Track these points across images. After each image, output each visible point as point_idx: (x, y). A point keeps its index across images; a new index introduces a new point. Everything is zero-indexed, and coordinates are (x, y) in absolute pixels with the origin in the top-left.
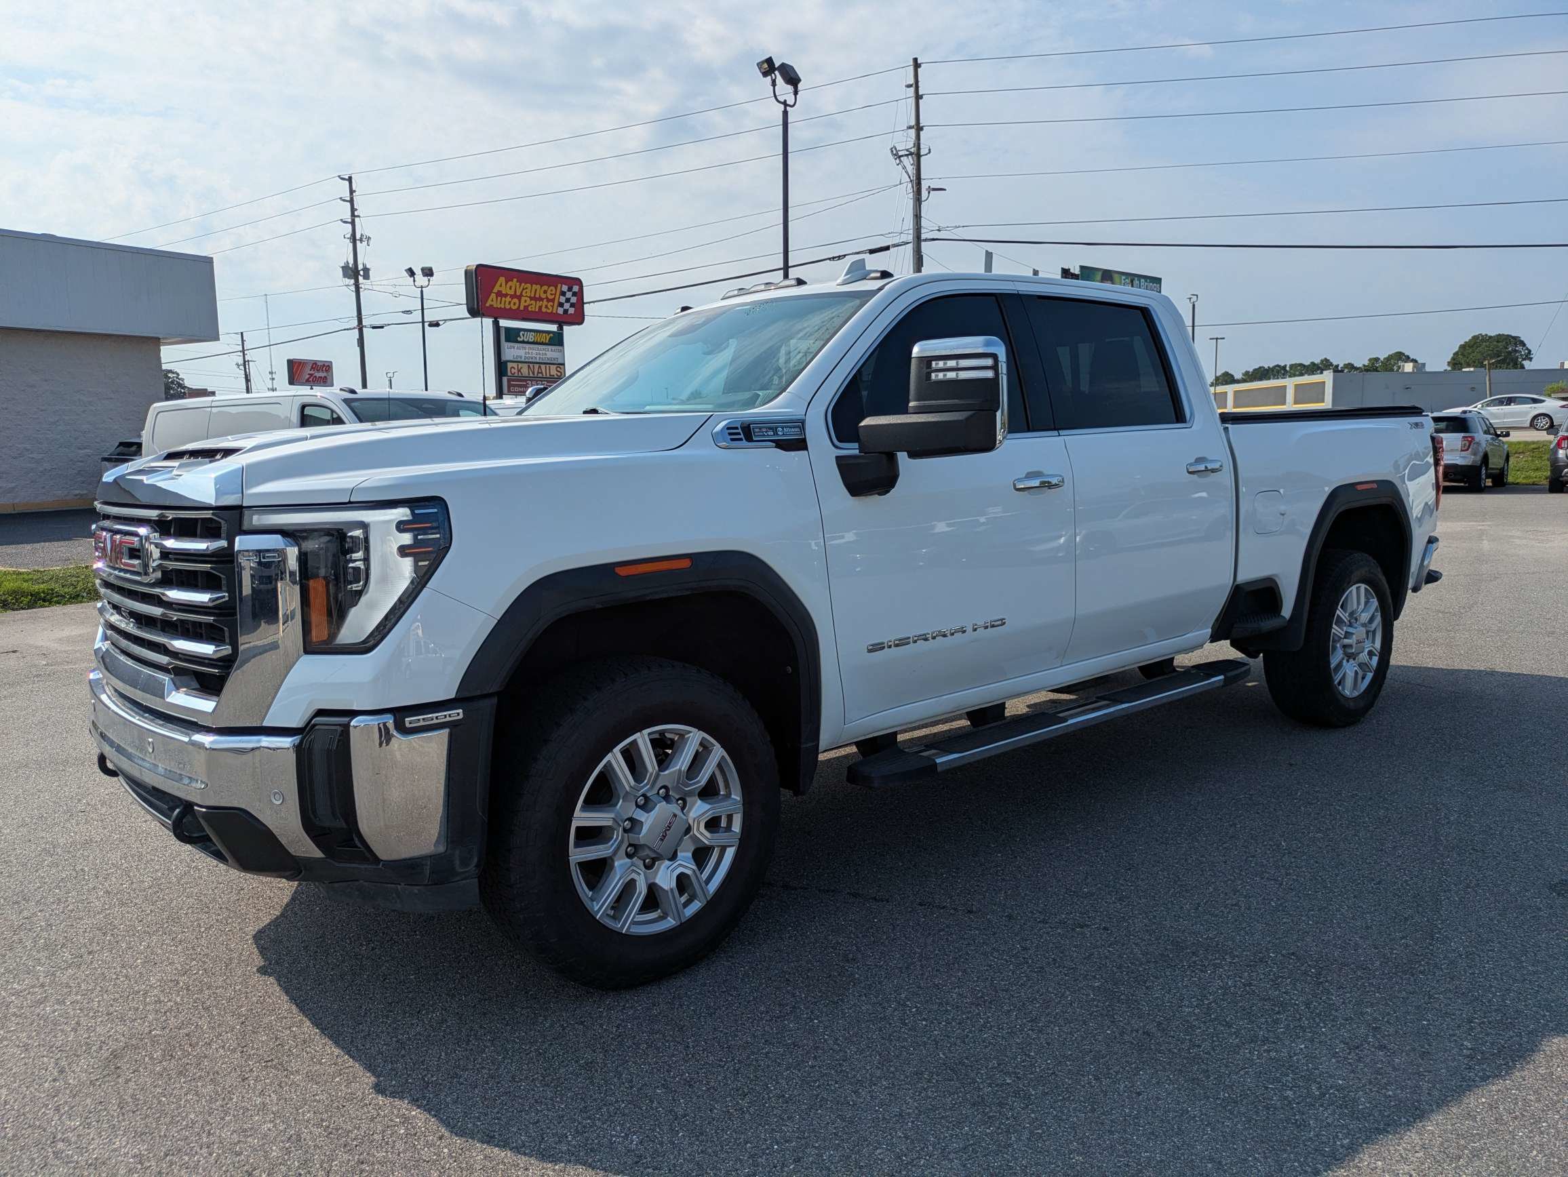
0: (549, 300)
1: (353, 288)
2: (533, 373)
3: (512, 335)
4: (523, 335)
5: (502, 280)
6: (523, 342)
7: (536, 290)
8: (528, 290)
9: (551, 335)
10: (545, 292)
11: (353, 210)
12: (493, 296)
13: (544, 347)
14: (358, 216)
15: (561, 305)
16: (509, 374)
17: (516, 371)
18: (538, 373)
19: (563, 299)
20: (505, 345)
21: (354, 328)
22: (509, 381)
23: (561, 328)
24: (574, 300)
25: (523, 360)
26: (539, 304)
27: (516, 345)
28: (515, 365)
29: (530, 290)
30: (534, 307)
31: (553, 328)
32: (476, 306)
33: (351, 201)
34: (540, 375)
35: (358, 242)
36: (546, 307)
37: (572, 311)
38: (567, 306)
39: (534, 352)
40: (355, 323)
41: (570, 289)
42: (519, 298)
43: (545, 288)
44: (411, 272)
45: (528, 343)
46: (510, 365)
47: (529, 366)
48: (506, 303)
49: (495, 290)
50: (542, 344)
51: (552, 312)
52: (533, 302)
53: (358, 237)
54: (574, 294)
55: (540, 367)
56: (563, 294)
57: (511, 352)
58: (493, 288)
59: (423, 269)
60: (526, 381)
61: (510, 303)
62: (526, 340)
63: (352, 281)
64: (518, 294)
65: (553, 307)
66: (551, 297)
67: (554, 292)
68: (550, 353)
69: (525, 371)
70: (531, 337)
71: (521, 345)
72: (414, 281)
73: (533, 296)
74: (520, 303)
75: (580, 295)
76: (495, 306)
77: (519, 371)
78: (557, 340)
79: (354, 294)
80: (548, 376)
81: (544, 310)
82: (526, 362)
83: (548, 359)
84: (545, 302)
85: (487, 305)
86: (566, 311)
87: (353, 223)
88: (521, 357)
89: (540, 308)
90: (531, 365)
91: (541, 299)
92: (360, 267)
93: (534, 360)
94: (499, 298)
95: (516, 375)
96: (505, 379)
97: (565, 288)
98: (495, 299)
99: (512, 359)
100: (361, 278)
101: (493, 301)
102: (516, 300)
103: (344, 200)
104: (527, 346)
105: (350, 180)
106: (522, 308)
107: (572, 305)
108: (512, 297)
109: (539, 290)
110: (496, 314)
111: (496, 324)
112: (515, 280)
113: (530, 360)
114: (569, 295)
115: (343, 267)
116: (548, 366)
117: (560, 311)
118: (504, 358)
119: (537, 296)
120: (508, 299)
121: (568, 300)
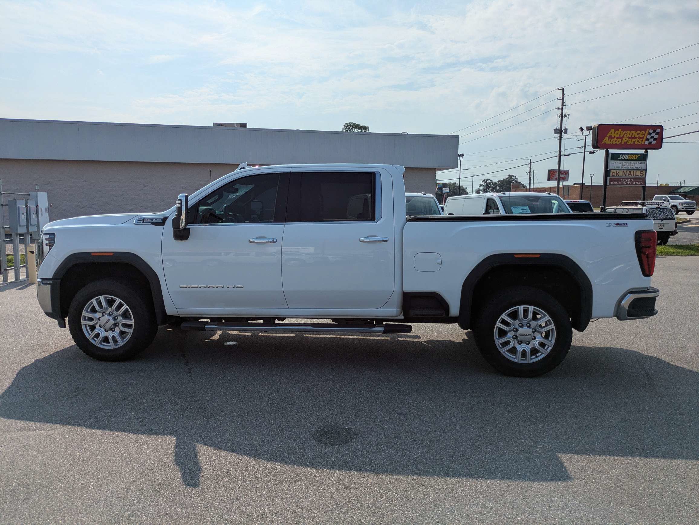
0: (640, 138)
1: (559, 138)
2: (626, 175)
3: (615, 157)
4: (622, 156)
5: (613, 130)
6: (622, 160)
7: (633, 133)
8: (628, 134)
9: (639, 155)
10: (638, 134)
11: (563, 103)
12: (607, 138)
13: (634, 161)
14: (565, 106)
15: (648, 140)
16: (611, 175)
17: (615, 174)
18: (629, 175)
19: (649, 137)
20: (610, 162)
21: (557, 156)
22: (610, 179)
23: (647, 152)
24: (656, 137)
25: (620, 168)
26: (633, 140)
27: (617, 162)
28: (615, 171)
29: (628, 133)
30: (630, 142)
31: (642, 152)
32: (596, 144)
33: (563, 99)
34: (630, 176)
35: (563, 117)
36: (638, 141)
37: (654, 142)
38: (651, 140)
39: (628, 164)
40: (558, 154)
41: (654, 131)
42: (622, 138)
43: (639, 132)
44: (582, 129)
45: (624, 160)
46: (612, 171)
47: (623, 172)
48: (614, 141)
49: (608, 135)
50: (633, 160)
51: (641, 144)
52: (630, 140)
53: (563, 115)
54: (657, 134)
55: (630, 172)
56: (650, 134)
57: (613, 165)
58: (607, 134)
59: (587, 128)
60: (621, 179)
61: (616, 141)
62: (623, 159)
63: (559, 135)
64: (621, 136)
65: (642, 141)
66: (641, 136)
67: (644, 134)
68: (638, 164)
69: (621, 174)
70: (626, 157)
71: (620, 161)
72: (583, 133)
73: (630, 136)
74: (622, 141)
75: (661, 134)
76: (607, 143)
77: (617, 174)
78: (643, 158)
79: (559, 141)
80: (635, 176)
81: (636, 143)
82: (622, 170)
83: (636, 168)
84: (637, 139)
85: (603, 143)
86: (650, 143)
87: (562, 109)
88: (619, 167)
89: (634, 142)
90: (625, 171)
91: (635, 138)
92: (563, 128)
93: (627, 169)
94: (610, 139)
95: (615, 176)
96: (608, 178)
97: (651, 131)
98: (607, 140)
99: (614, 168)
100: (563, 134)
101: (606, 141)
102: (620, 140)
103: (559, 99)
104: (624, 162)
105: (563, 90)
106: (623, 143)
107: (655, 139)
108: (618, 138)
109: (634, 133)
110: (607, 147)
111: (607, 152)
112: (620, 130)
113: (625, 168)
114: (653, 134)
115: (555, 129)
116: (635, 171)
117: (647, 143)
118: (609, 168)
119: (633, 136)
120: (615, 139)
121: (652, 137)
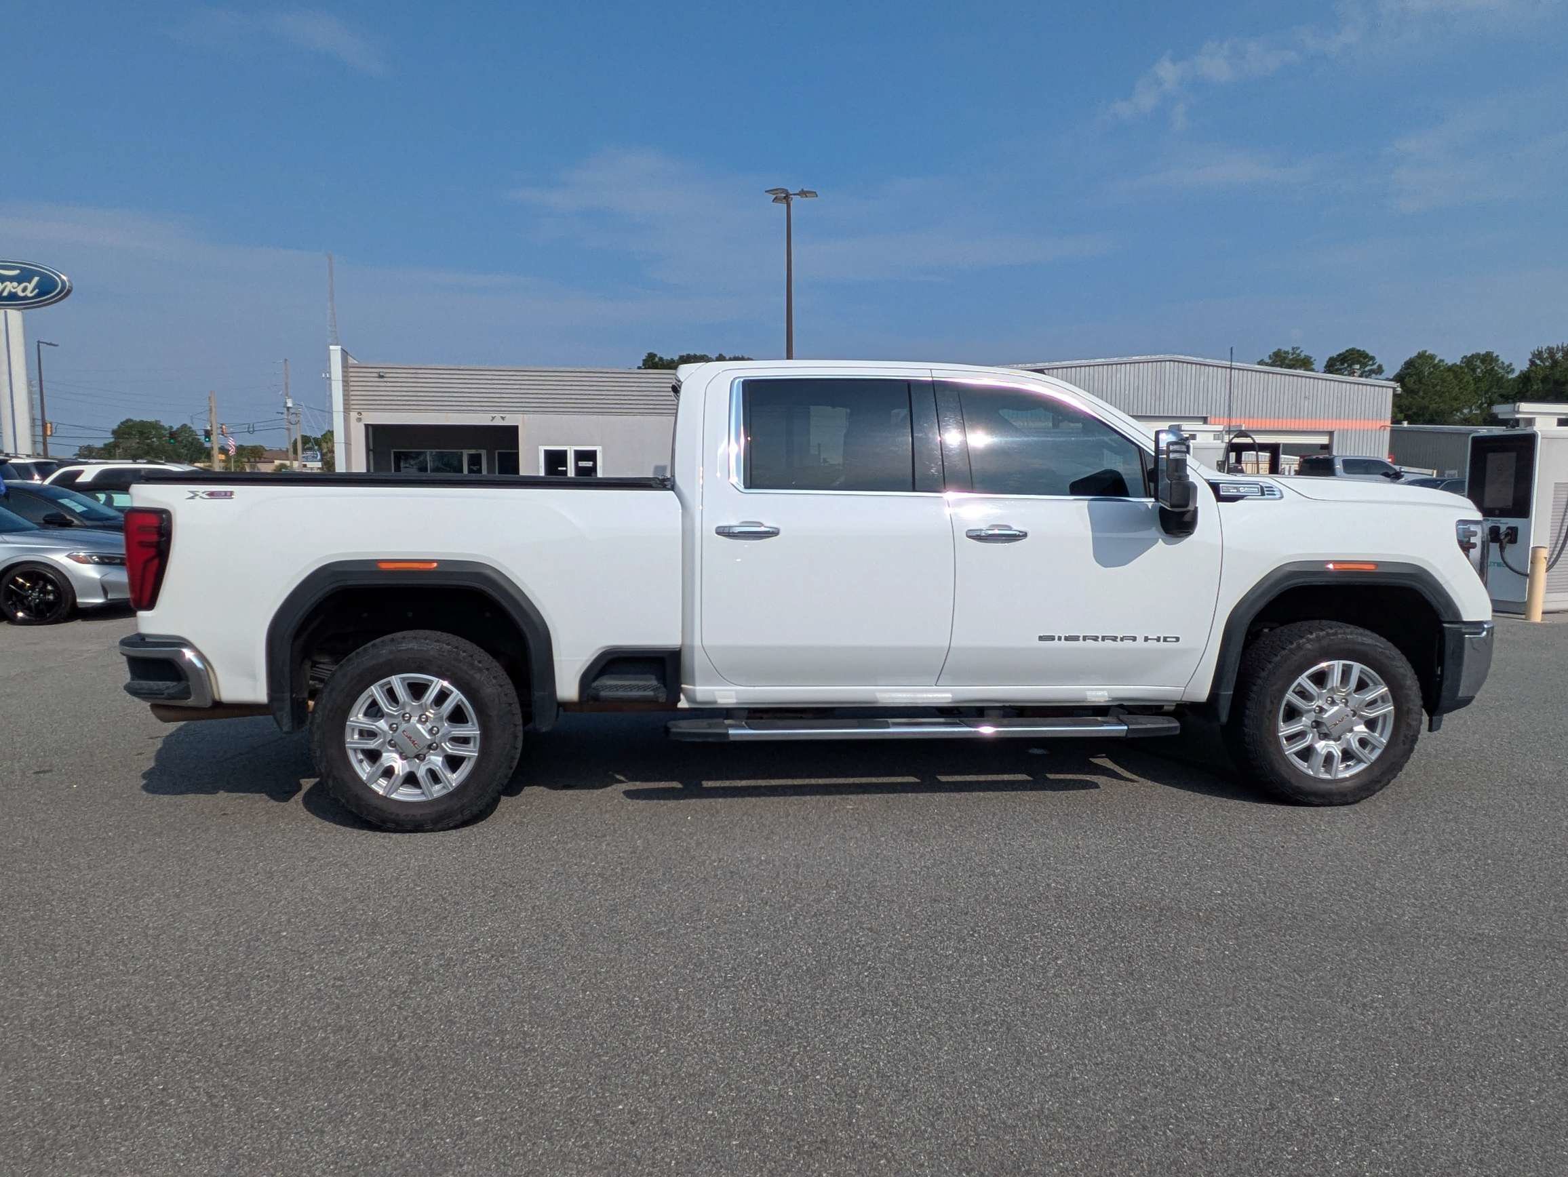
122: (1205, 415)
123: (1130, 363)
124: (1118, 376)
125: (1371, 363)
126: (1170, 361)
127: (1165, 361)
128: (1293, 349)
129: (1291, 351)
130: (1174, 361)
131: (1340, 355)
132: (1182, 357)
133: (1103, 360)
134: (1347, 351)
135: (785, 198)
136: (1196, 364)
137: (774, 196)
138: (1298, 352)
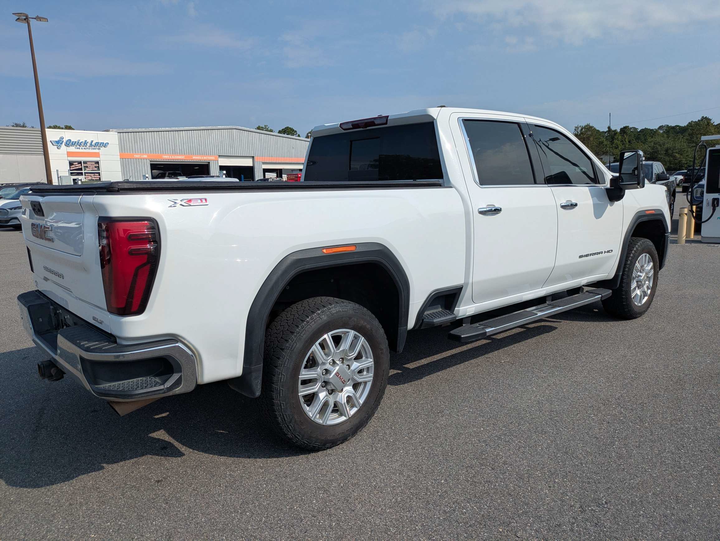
122: (253, 156)
123: (217, 129)
124: (212, 135)
125: (295, 133)
126: (235, 129)
127: (233, 129)
128: (265, 126)
129: (264, 127)
130: (237, 129)
131: (283, 129)
132: (240, 127)
133: (204, 127)
134: (286, 128)
135: (25, 19)
136: (247, 131)
137: (18, 17)
138: (267, 127)
